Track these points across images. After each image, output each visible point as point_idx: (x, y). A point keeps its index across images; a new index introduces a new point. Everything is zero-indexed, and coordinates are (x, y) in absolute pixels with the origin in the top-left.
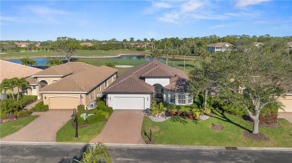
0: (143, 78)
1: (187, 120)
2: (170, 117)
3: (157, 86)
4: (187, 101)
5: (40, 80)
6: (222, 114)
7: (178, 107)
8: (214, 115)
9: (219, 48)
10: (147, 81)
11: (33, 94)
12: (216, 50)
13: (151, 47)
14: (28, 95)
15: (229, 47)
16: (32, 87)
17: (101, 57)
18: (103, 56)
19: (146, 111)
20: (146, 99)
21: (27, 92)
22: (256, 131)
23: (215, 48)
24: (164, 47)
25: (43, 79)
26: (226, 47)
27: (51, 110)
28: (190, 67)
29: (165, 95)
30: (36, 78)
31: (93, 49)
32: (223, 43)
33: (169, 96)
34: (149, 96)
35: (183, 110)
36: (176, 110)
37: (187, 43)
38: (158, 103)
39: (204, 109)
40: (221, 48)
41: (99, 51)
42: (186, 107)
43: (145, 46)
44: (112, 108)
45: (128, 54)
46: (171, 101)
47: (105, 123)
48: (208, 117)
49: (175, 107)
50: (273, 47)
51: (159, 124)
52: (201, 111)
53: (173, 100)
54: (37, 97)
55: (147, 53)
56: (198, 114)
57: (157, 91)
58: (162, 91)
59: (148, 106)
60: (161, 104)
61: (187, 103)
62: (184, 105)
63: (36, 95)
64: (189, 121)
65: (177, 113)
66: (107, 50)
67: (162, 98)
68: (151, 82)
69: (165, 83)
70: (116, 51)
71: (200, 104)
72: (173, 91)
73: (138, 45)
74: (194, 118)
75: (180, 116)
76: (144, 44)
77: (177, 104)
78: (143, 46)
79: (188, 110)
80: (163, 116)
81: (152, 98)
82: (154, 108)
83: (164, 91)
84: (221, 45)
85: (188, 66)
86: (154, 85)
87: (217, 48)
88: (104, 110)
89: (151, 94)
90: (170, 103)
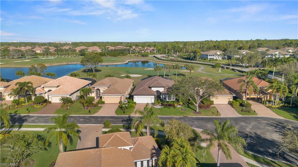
0: (151, 88)
1: (171, 107)
2: (163, 106)
3: (158, 91)
4: (172, 99)
5: (96, 88)
6: (188, 105)
7: (168, 102)
8: (184, 105)
9: (211, 55)
10: (153, 89)
11: (92, 96)
12: (209, 57)
13: (154, 52)
14: (90, 96)
15: (220, 54)
16: (92, 92)
17: (112, 64)
18: (114, 63)
19: (152, 104)
20: (152, 98)
21: (89, 95)
22: (198, 111)
23: (208, 55)
24: (166, 52)
25: (98, 88)
26: (218, 54)
27: (106, 103)
28: (181, 76)
29: (161, 96)
30: (94, 87)
31: (103, 55)
32: (216, 51)
33: (164, 96)
34: (153, 96)
35: (170, 103)
36: (166, 103)
37: (187, 48)
38: (158, 100)
39: (179, 102)
40: (213, 55)
41: (109, 57)
42: (171, 102)
43: (149, 51)
44: (136, 102)
45: (134, 60)
46: (164, 99)
47: (134, 109)
48: (180, 106)
49: (166, 102)
50: (249, 58)
51: (158, 109)
52: (178, 103)
53: (165, 99)
54: (94, 97)
55: (150, 59)
56: (176, 105)
57: (158, 94)
58: (160, 94)
59: (153, 101)
60: (159, 100)
61: (172, 100)
62: (171, 101)
63: (94, 96)
64: (172, 107)
65: (167, 104)
66: (115, 56)
67: (160, 97)
68: (154, 89)
69: (161, 90)
70: (123, 57)
71: (177, 100)
72: (165, 94)
73: (142, 50)
74: (174, 107)
75: (168, 106)
76: (148, 49)
77: (167, 100)
78: (147, 51)
79: (172, 103)
80: (160, 106)
81: (155, 98)
82: (156, 102)
83: (161, 94)
84: (213, 52)
85: (180, 75)
86: (156, 91)
87: (209, 55)
88: (132, 103)
89: (155, 95)
90: (164, 100)
